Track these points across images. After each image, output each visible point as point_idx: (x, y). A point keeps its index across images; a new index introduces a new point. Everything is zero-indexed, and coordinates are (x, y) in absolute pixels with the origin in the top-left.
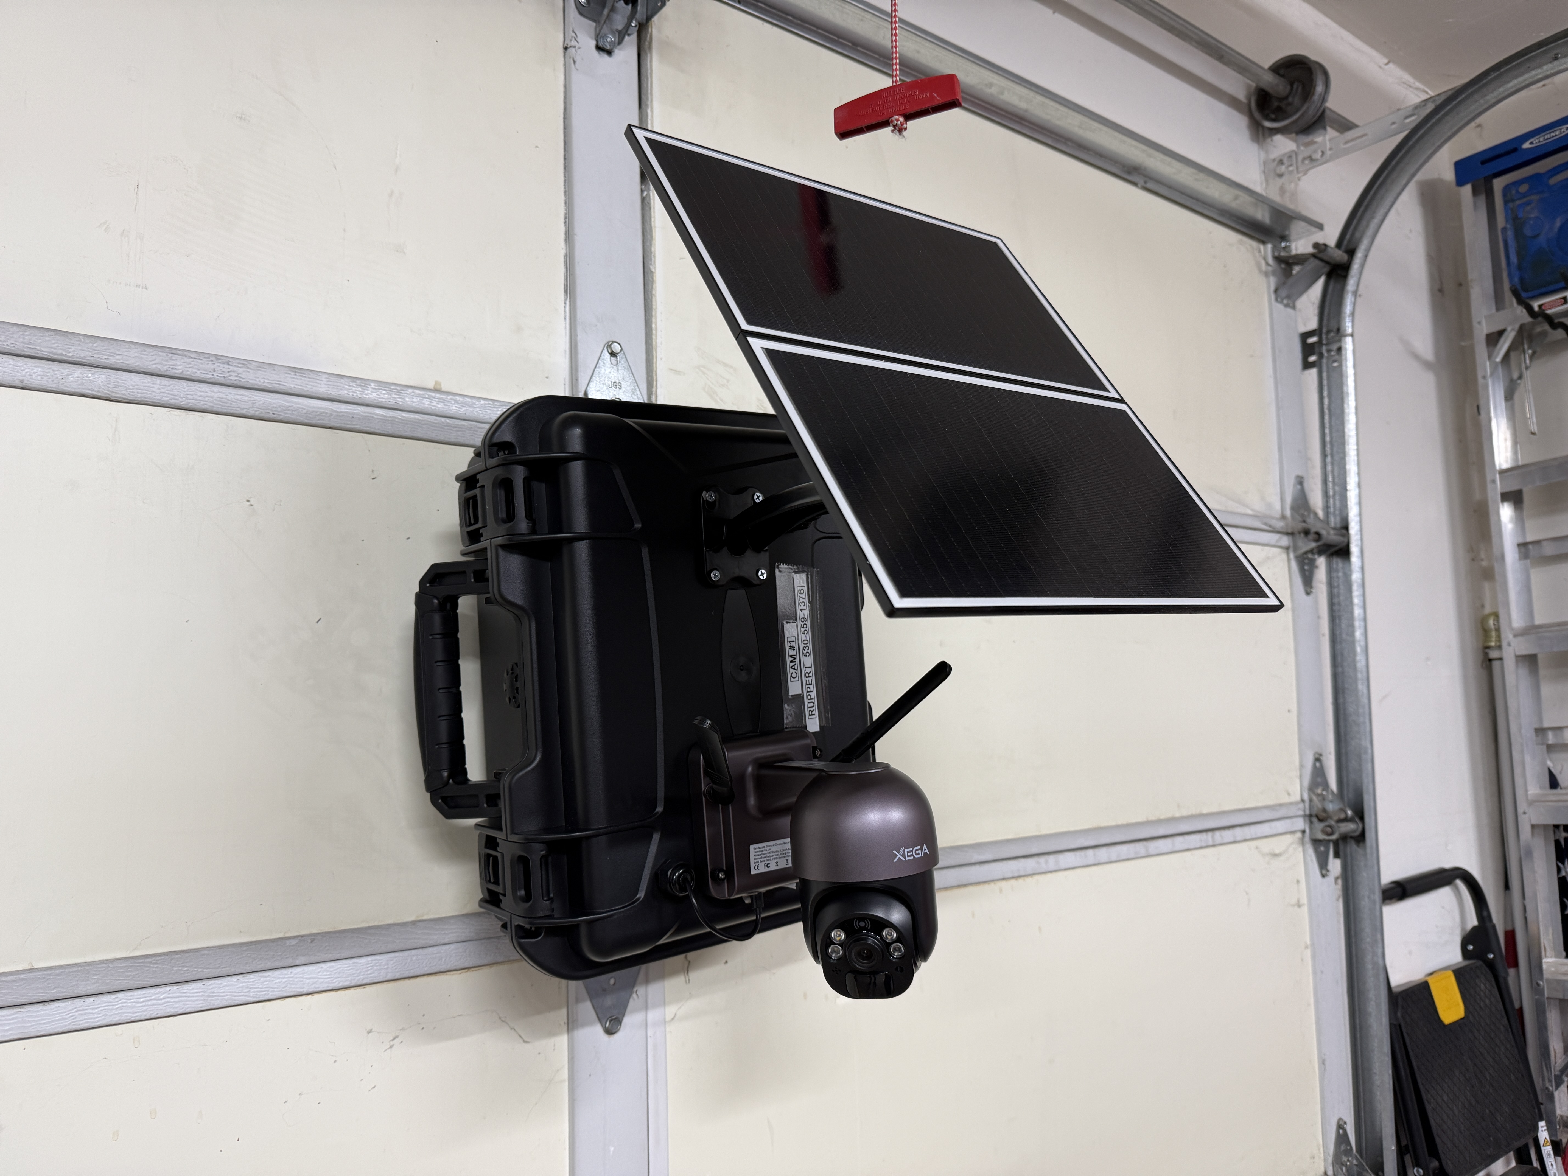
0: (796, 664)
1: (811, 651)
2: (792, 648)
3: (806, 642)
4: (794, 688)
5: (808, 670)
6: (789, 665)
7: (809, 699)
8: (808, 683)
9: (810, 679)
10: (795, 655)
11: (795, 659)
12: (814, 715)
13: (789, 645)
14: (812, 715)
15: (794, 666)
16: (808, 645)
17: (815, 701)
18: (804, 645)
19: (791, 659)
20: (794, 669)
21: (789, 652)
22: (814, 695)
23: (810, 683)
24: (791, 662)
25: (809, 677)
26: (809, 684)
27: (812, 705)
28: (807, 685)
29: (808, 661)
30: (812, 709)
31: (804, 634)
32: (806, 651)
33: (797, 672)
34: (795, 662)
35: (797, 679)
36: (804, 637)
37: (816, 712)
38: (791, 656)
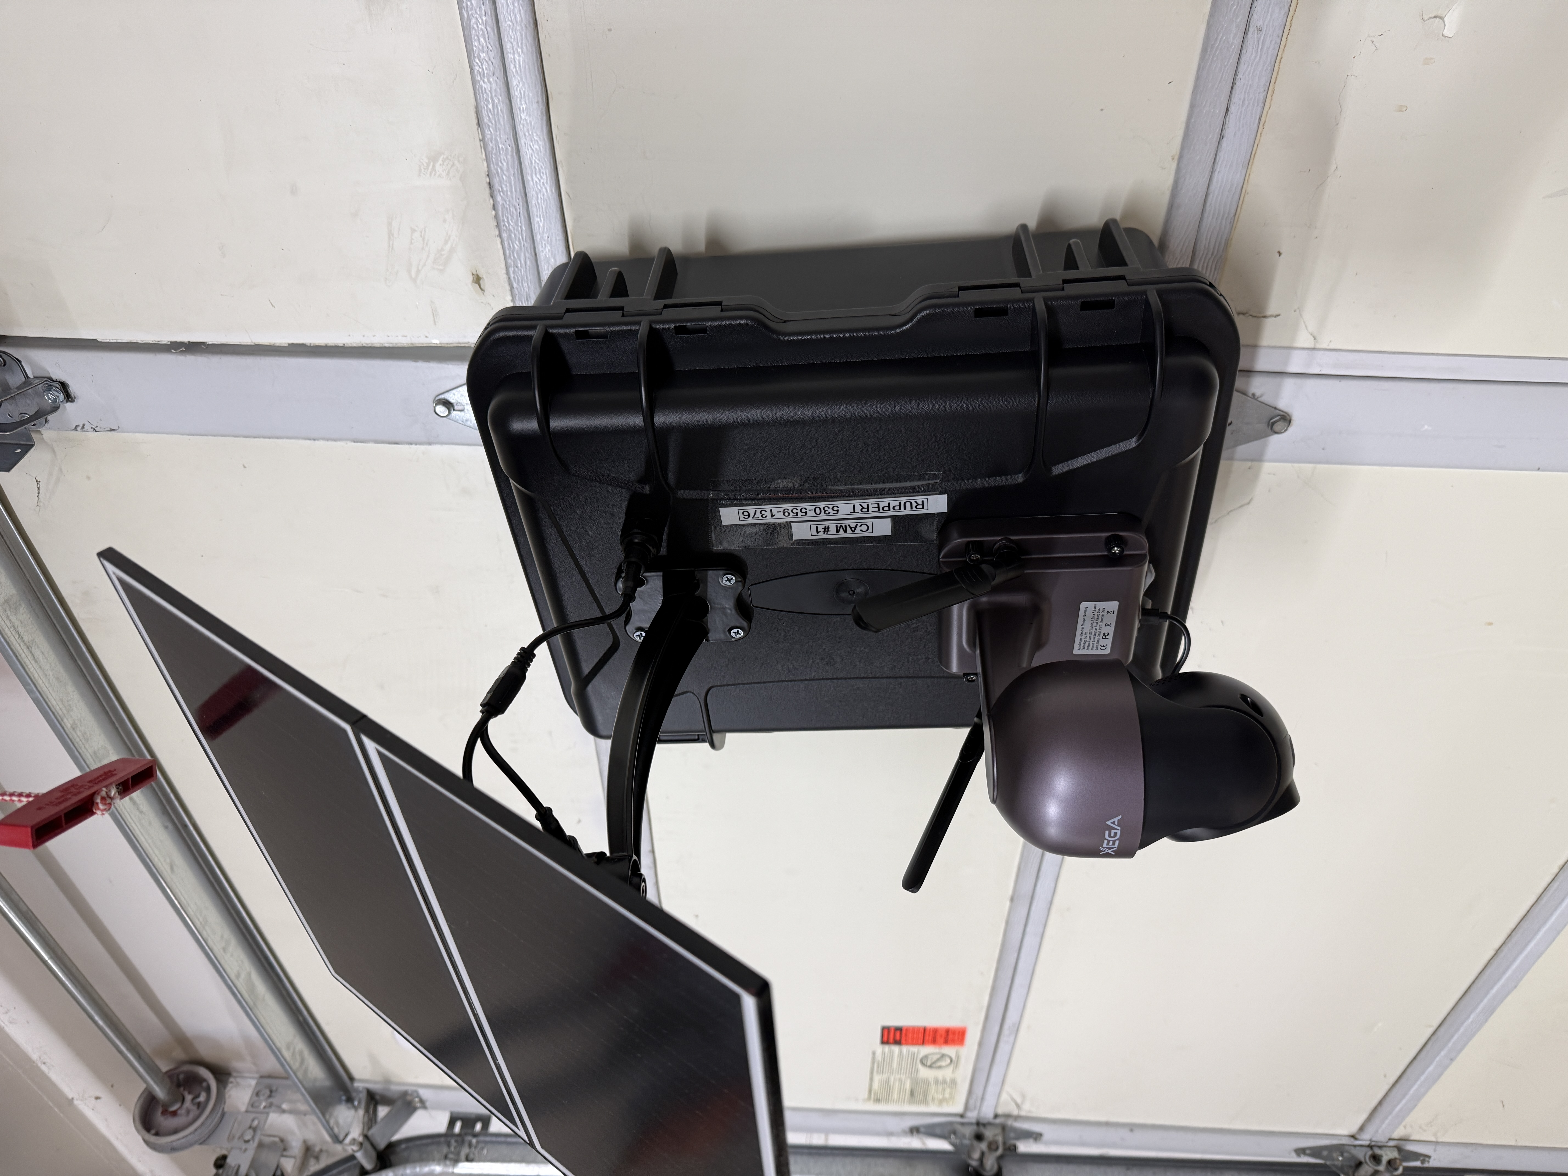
0: (849, 525)
1: (830, 504)
2: (826, 530)
3: (818, 511)
4: (883, 528)
5: (858, 508)
6: (849, 534)
7: (900, 509)
8: (877, 509)
9: (870, 506)
10: (837, 526)
11: (841, 526)
12: (923, 502)
13: (822, 533)
14: (923, 505)
15: (851, 528)
16: (822, 507)
17: (903, 500)
18: (823, 514)
19: (842, 531)
20: (855, 527)
21: (832, 534)
22: (894, 502)
23: (876, 506)
24: (845, 531)
25: (868, 508)
26: (878, 507)
27: (908, 505)
28: (879, 510)
29: (845, 507)
30: (914, 504)
31: (806, 513)
32: (830, 510)
33: (859, 524)
34: (846, 526)
35: (870, 525)
36: (811, 514)
37: (919, 499)
38: (838, 531)
